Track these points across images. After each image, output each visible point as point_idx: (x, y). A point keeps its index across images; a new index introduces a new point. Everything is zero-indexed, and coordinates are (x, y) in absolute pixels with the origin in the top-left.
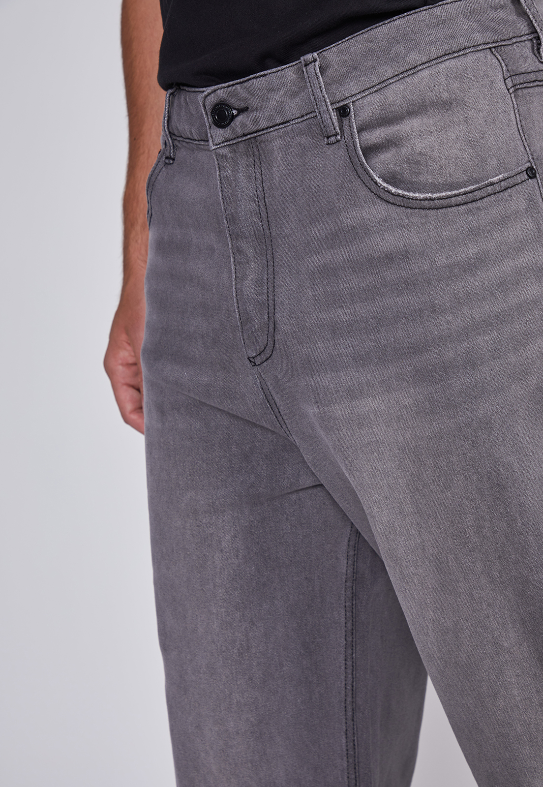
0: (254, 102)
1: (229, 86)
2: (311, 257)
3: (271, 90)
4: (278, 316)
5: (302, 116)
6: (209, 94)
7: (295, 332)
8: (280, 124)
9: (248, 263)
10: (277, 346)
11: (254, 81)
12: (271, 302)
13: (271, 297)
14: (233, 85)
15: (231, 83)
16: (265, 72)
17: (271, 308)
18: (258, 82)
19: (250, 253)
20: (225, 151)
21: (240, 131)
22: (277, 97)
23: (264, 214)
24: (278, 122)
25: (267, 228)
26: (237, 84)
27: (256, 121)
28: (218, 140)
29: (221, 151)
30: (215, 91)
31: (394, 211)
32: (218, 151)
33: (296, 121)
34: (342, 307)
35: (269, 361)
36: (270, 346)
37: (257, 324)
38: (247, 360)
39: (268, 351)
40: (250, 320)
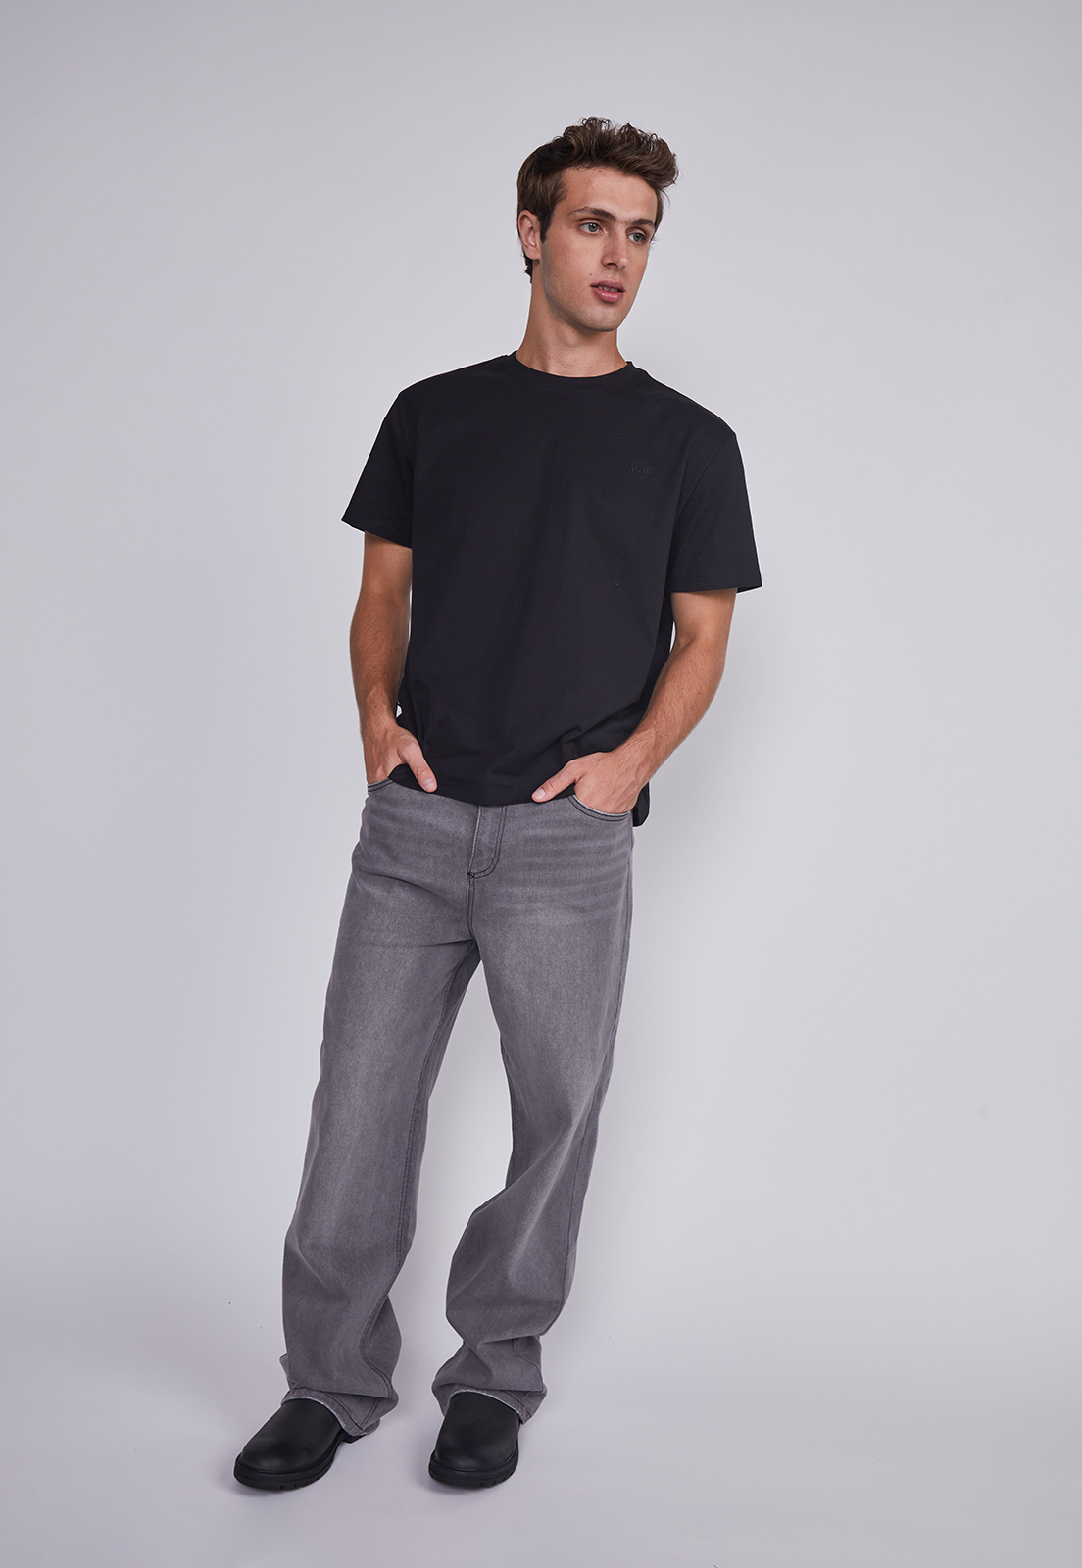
4: (501, 856)
9: (487, 825)
10: (496, 870)
12: (498, 848)
13: (498, 845)
17: (498, 851)
19: (490, 821)
25: (504, 812)
35: (486, 877)
36: (490, 870)
37: (486, 857)
38: (466, 875)
39: (488, 872)
40: (483, 855)
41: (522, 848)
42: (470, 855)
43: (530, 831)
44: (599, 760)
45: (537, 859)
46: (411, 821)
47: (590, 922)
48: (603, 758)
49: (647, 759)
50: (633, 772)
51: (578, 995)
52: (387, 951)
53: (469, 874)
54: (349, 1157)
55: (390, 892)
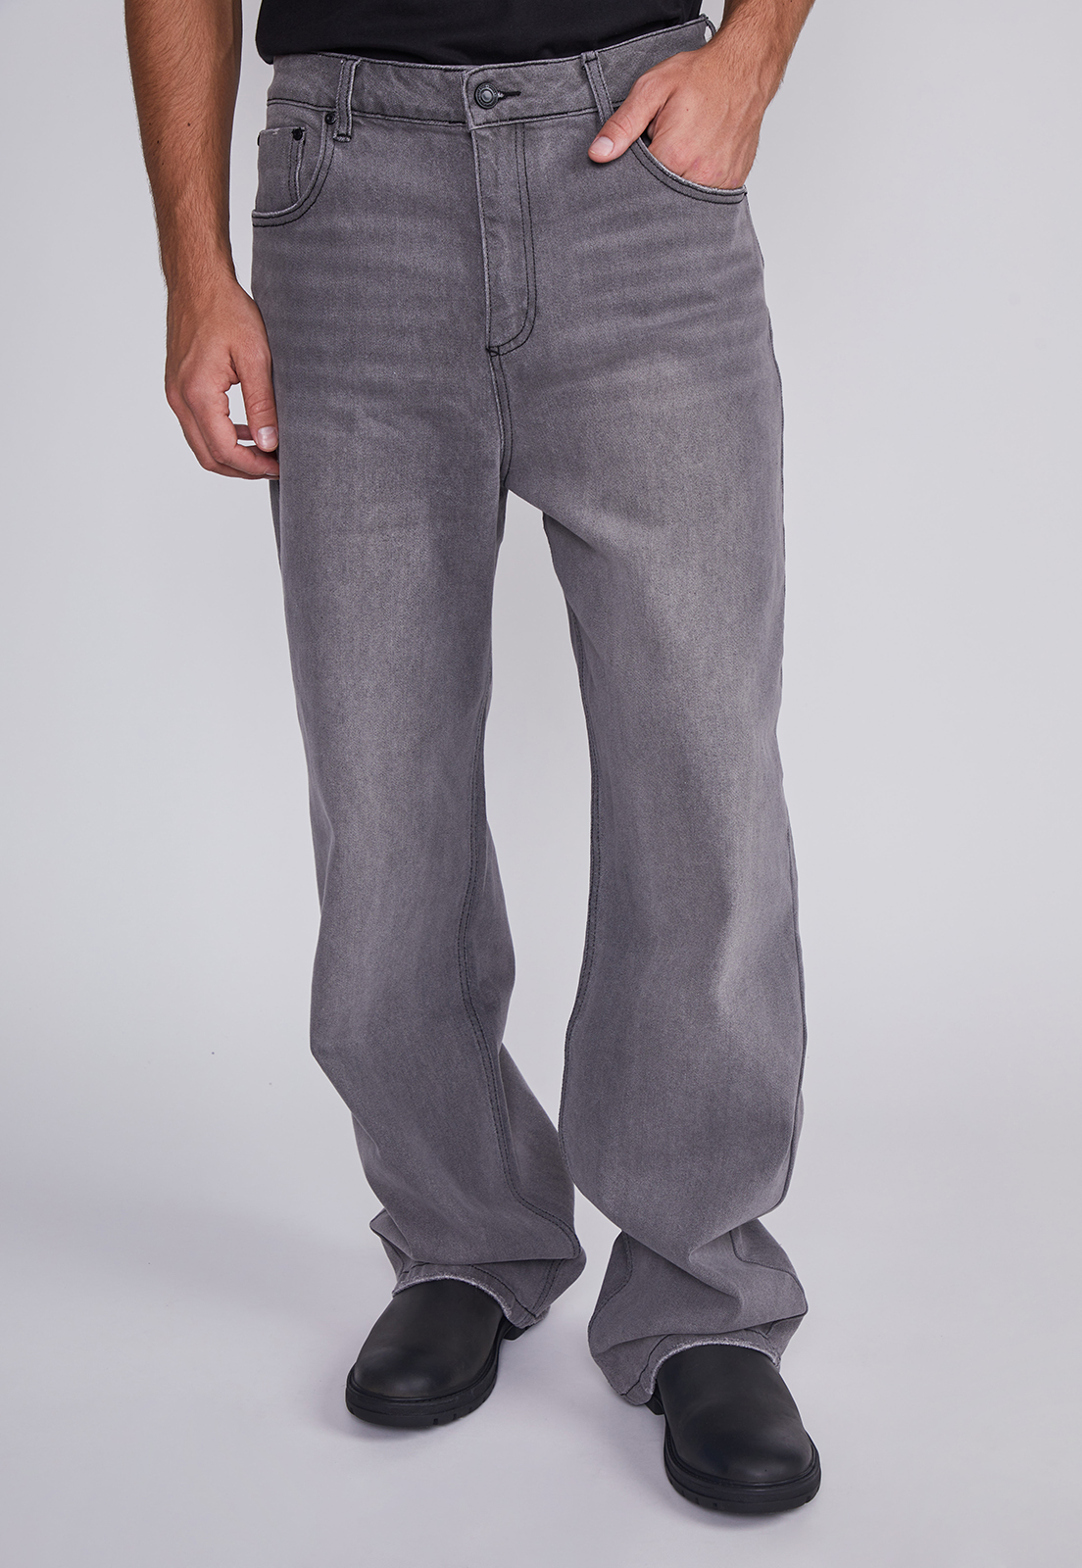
0: (529, 88)
1: (499, 68)
2: (580, 242)
3: (550, 79)
4: (541, 301)
5: (580, 110)
6: (476, 72)
7: (558, 317)
8: (556, 114)
9: (502, 248)
10: (535, 332)
11: (533, 67)
12: (531, 288)
13: (531, 282)
14: (506, 67)
15: (502, 65)
16: (547, 61)
17: (532, 294)
18: (538, 69)
19: (504, 237)
20: (487, 133)
21: (506, 114)
22: (555, 87)
23: (525, 200)
24: (555, 111)
25: (528, 214)
26: (511, 66)
27: (530, 106)
28: (479, 121)
29: (483, 133)
30: (483, 70)
31: (680, 200)
32: (478, 132)
33: (574, 113)
34: (610, 291)
35: (521, 348)
36: (526, 333)
37: (512, 310)
38: (483, 352)
39: (521, 338)
40: (504, 306)
41: (576, 277)
42: (483, 313)
43: (586, 243)
44: (690, 63)
45: (608, 296)
46: (367, 268)
47: (725, 398)
48: (695, 59)
49: (771, 49)
50: (752, 79)
51: (718, 537)
52: (371, 540)
53: (489, 350)
54: (377, 902)
55: (351, 431)
